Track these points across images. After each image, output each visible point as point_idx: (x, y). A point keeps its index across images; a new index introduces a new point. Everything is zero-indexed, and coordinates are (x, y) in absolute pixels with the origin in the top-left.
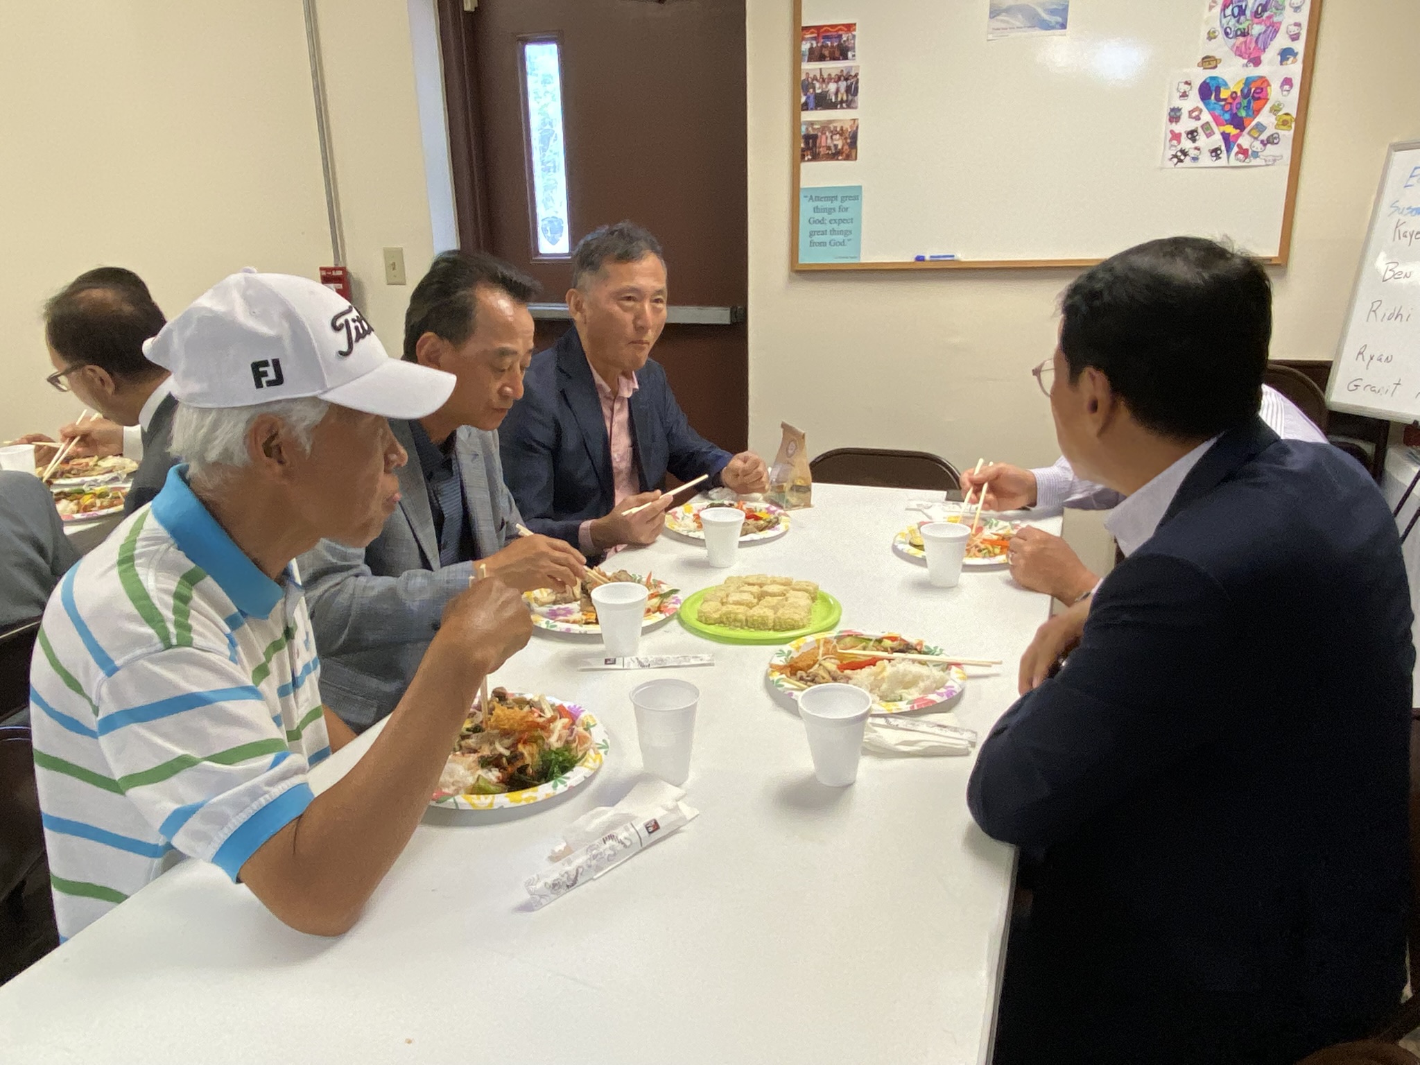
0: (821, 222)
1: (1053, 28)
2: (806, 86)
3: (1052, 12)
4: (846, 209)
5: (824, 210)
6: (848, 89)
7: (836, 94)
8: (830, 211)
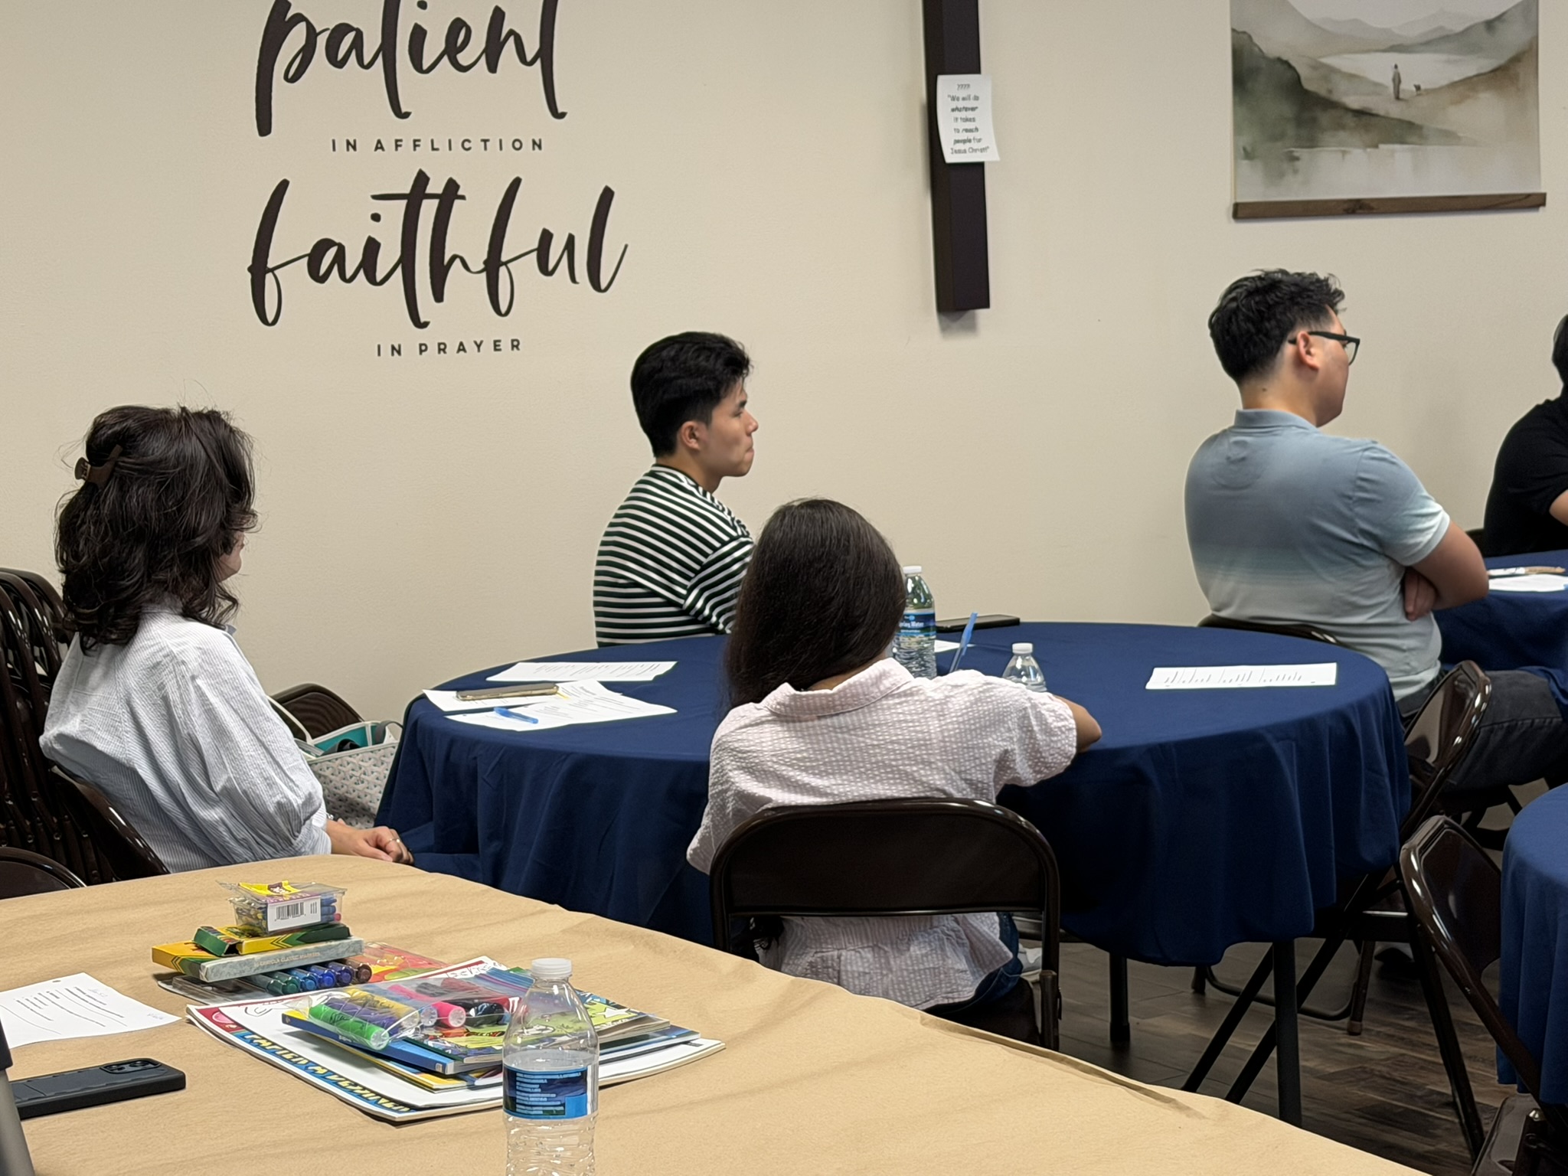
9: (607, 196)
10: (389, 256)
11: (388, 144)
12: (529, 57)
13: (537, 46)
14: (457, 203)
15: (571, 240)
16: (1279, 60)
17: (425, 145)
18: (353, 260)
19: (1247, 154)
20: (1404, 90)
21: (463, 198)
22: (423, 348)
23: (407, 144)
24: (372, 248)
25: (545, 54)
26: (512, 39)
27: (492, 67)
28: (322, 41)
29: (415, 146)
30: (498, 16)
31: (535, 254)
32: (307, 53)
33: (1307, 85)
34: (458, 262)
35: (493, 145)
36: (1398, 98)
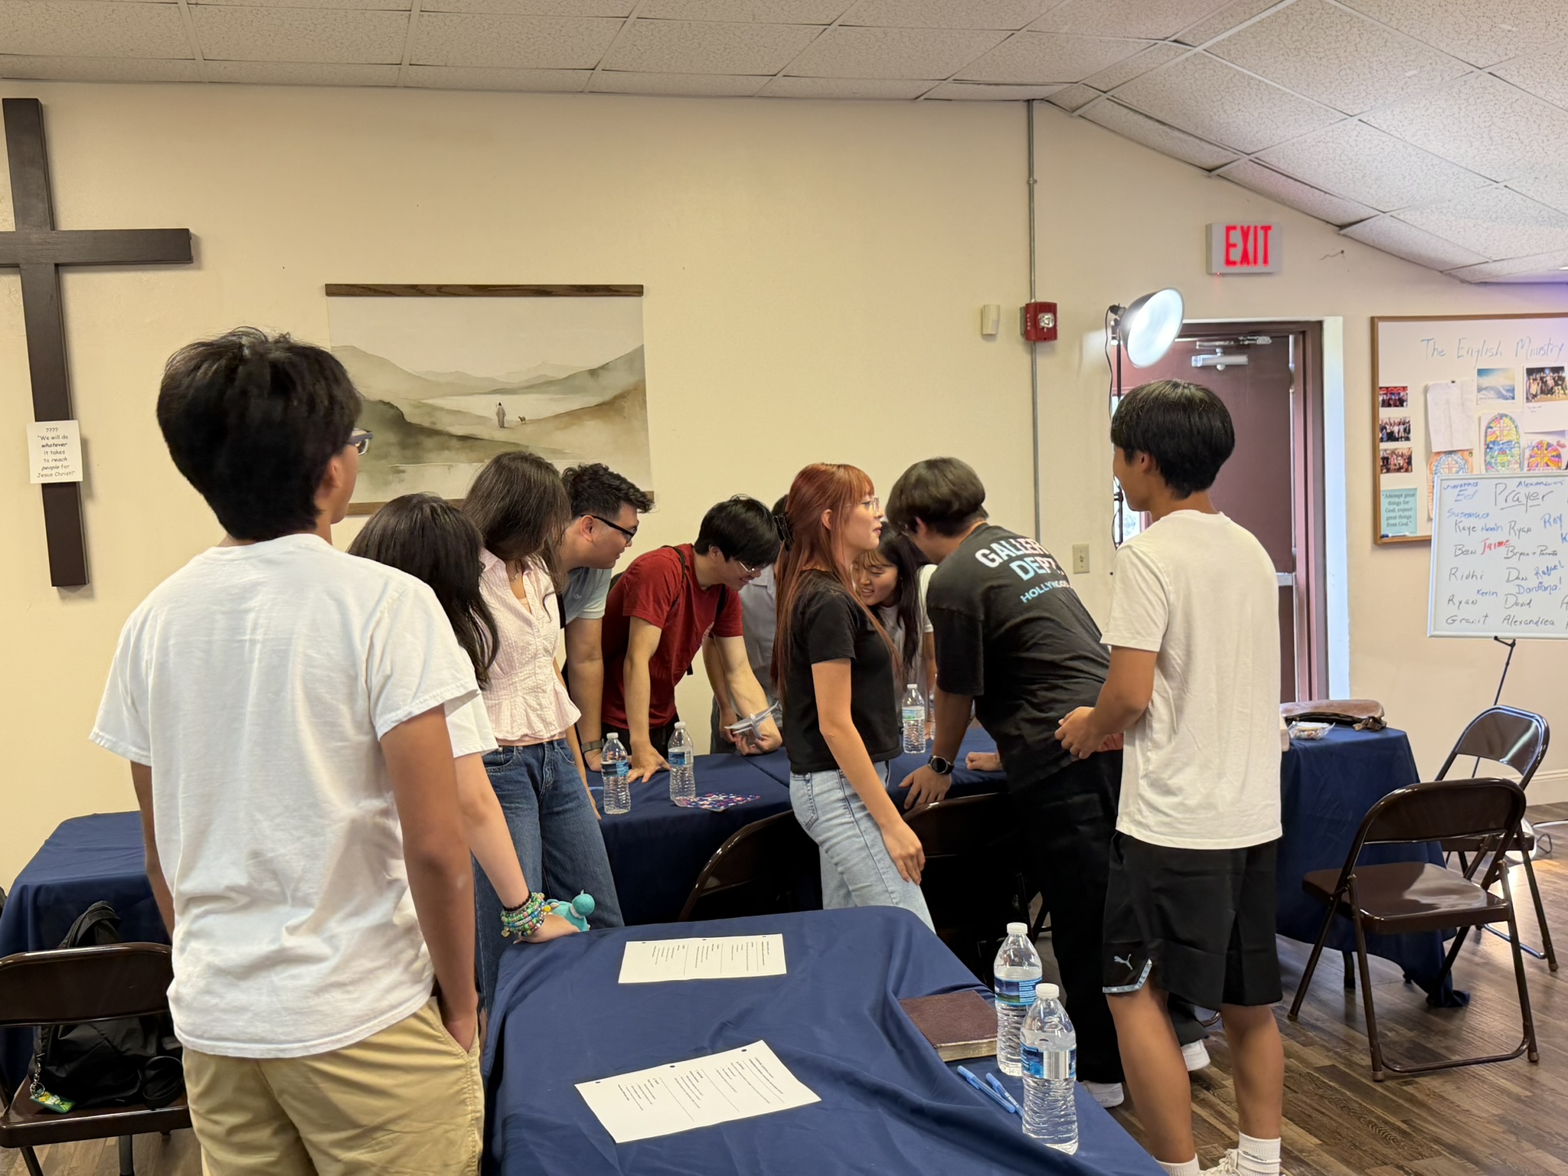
0: (1393, 511)
1: (1507, 399)
2: (1383, 428)
3: (1508, 391)
4: (1408, 502)
5: (1394, 503)
6: (1405, 430)
7: (1398, 433)
8: (1398, 504)
16: (383, 402)
20: (508, 421)
33: (408, 418)
36: (502, 427)
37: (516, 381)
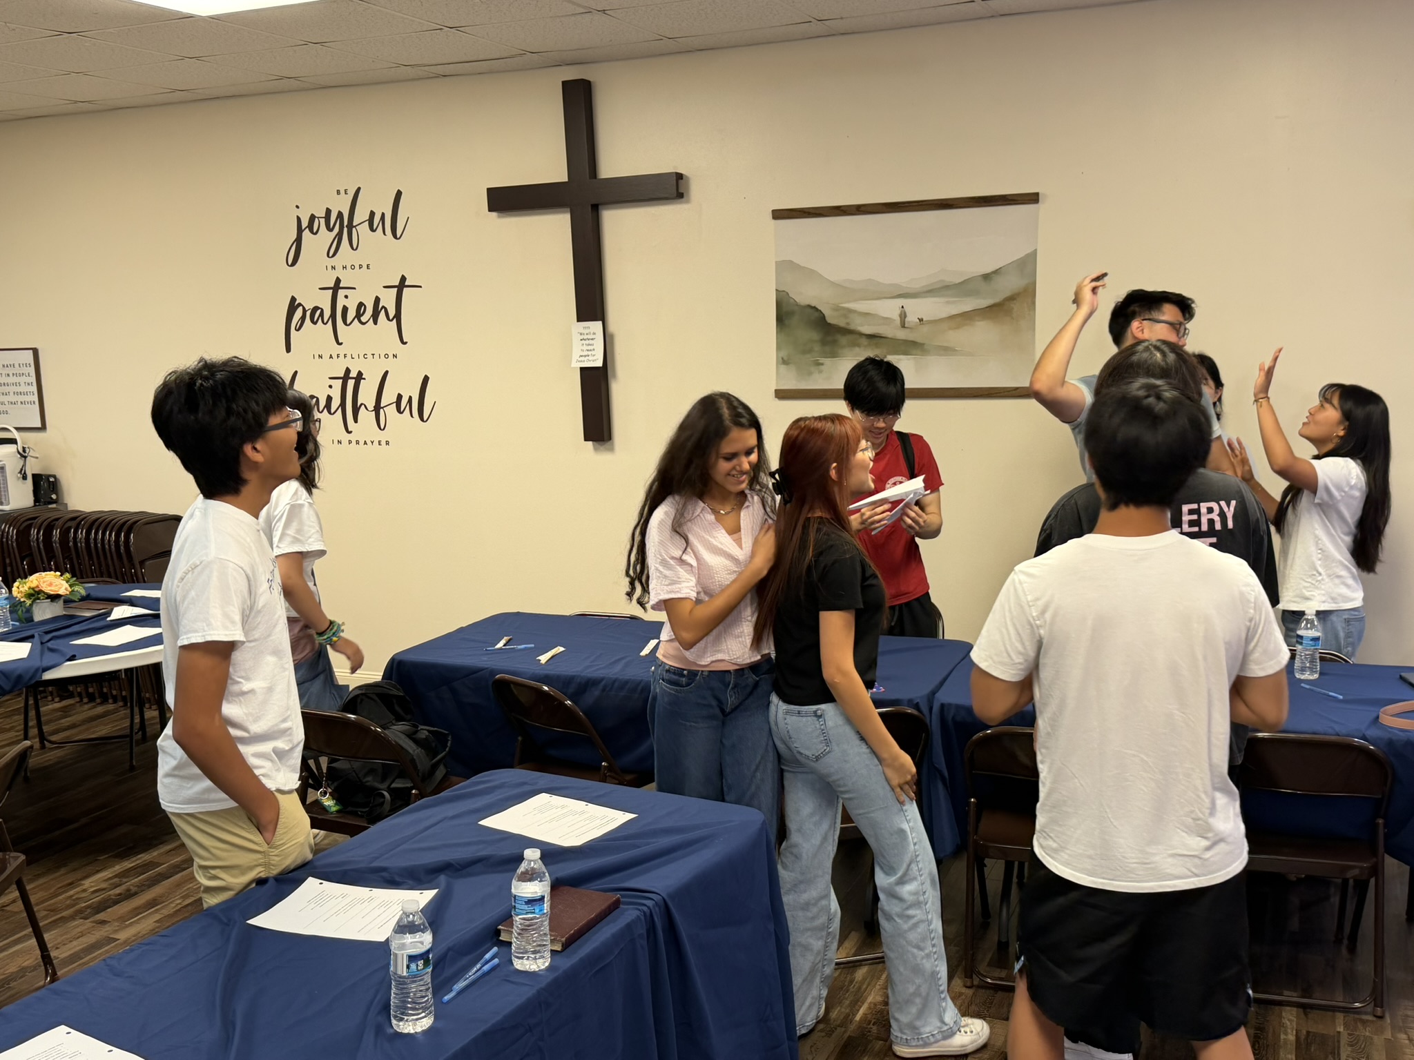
9: (426, 380)
10: (336, 403)
11: (335, 356)
12: (391, 318)
13: (394, 313)
14: (362, 381)
15: (410, 398)
16: (809, 306)
17: (349, 356)
18: (322, 403)
19: (784, 362)
20: (909, 322)
21: (364, 379)
22: (350, 442)
23: (342, 356)
24: (329, 399)
25: (398, 316)
26: (383, 310)
27: (375, 323)
28: (308, 314)
29: (345, 357)
30: (377, 300)
31: (395, 404)
32: (303, 318)
33: (829, 320)
34: (363, 406)
35: (376, 356)
36: (903, 326)
37: (917, 286)
